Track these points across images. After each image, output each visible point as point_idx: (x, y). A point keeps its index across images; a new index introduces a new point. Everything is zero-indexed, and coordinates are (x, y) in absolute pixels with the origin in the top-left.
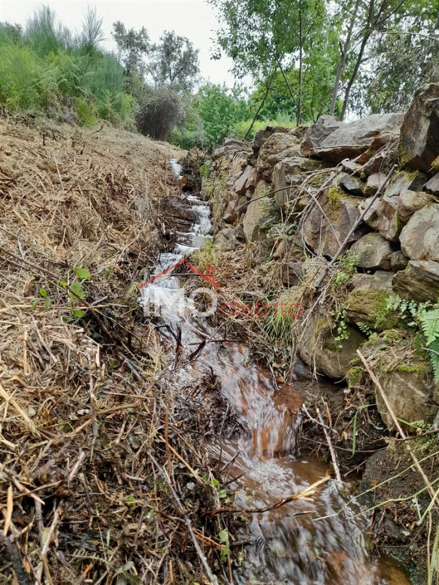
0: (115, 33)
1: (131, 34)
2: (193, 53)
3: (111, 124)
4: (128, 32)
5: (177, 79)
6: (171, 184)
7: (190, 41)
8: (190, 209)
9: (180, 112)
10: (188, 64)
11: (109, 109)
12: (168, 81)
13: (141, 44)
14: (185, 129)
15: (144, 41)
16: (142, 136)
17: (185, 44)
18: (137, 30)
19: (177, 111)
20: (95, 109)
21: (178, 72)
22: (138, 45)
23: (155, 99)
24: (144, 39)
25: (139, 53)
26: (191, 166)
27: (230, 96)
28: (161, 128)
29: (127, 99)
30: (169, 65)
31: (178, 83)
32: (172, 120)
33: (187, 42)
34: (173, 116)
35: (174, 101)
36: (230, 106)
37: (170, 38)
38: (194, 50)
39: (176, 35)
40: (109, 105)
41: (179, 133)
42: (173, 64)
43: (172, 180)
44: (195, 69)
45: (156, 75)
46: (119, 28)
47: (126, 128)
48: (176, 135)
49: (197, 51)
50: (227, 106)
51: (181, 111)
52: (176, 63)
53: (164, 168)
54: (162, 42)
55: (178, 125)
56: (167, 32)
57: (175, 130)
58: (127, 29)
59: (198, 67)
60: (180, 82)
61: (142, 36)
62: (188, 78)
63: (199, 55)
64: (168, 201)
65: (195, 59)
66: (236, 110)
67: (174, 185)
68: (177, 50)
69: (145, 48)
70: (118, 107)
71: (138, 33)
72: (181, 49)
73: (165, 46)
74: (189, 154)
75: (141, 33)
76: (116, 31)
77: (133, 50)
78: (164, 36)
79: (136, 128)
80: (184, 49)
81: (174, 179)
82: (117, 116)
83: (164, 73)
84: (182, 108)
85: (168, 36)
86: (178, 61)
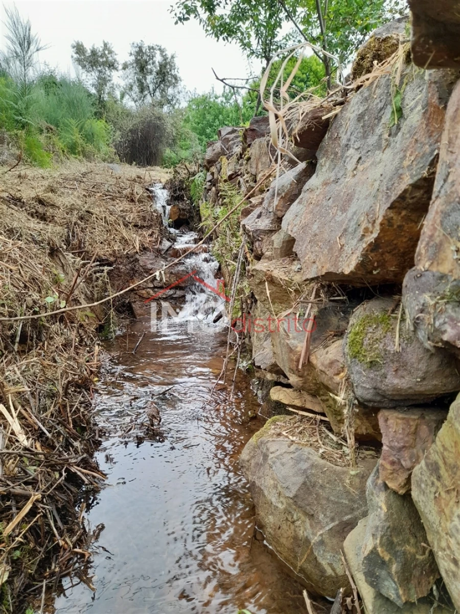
0: (76, 56)
1: (94, 53)
2: (168, 60)
3: (84, 159)
4: (89, 51)
5: (158, 94)
6: (142, 227)
7: (162, 47)
8: (181, 268)
9: (168, 130)
10: (165, 75)
11: (78, 140)
12: (149, 99)
13: (107, 61)
14: (178, 149)
15: (110, 59)
16: (127, 166)
17: (158, 52)
18: (99, 47)
19: (165, 129)
20: (60, 145)
21: (157, 86)
22: (104, 64)
23: (136, 121)
24: (109, 56)
25: (108, 72)
26: (181, 189)
27: (222, 102)
28: (151, 153)
29: (99, 126)
30: (145, 80)
31: (159, 98)
32: (161, 142)
33: (160, 49)
34: (161, 137)
35: (159, 118)
36: (224, 113)
37: (140, 51)
38: (169, 56)
39: (146, 45)
40: (77, 137)
41: (173, 155)
42: (150, 78)
43: (144, 218)
44: (175, 78)
45: (134, 95)
46: (79, 49)
47: (104, 161)
48: (170, 158)
49: (173, 57)
50: (220, 113)
51: (169, 128)
52: (152, 76)
53: (132, 201)
54: (133, 58)
55: (170, 146)
56: (135, 45)
57: (168, 152)
58: (88, 47)
59: (178, 75)
60: (162, 97)
61: (107, 52)
62: (170, 91)
63: (175, 60)
64: (137, 260)
65: (172, 68)
66: (231, 115)
67: (149, 227)
68: (151, 62)
69: (113, 65)
70: (90, 137)
71: (101, 49)
72: (154, 59)
73: (137, 61)
74: (176, 172)
75: (104, 50)
76: (77, 53)
77: (100, 72)
78: (134, 50)
79: (118, 158)
80: (158, 58)
81: (148, 217)
82: (90, 147)
83: (142, 91)
84: (169, 126)
85: (137, 49)
86: (154, 73)
